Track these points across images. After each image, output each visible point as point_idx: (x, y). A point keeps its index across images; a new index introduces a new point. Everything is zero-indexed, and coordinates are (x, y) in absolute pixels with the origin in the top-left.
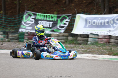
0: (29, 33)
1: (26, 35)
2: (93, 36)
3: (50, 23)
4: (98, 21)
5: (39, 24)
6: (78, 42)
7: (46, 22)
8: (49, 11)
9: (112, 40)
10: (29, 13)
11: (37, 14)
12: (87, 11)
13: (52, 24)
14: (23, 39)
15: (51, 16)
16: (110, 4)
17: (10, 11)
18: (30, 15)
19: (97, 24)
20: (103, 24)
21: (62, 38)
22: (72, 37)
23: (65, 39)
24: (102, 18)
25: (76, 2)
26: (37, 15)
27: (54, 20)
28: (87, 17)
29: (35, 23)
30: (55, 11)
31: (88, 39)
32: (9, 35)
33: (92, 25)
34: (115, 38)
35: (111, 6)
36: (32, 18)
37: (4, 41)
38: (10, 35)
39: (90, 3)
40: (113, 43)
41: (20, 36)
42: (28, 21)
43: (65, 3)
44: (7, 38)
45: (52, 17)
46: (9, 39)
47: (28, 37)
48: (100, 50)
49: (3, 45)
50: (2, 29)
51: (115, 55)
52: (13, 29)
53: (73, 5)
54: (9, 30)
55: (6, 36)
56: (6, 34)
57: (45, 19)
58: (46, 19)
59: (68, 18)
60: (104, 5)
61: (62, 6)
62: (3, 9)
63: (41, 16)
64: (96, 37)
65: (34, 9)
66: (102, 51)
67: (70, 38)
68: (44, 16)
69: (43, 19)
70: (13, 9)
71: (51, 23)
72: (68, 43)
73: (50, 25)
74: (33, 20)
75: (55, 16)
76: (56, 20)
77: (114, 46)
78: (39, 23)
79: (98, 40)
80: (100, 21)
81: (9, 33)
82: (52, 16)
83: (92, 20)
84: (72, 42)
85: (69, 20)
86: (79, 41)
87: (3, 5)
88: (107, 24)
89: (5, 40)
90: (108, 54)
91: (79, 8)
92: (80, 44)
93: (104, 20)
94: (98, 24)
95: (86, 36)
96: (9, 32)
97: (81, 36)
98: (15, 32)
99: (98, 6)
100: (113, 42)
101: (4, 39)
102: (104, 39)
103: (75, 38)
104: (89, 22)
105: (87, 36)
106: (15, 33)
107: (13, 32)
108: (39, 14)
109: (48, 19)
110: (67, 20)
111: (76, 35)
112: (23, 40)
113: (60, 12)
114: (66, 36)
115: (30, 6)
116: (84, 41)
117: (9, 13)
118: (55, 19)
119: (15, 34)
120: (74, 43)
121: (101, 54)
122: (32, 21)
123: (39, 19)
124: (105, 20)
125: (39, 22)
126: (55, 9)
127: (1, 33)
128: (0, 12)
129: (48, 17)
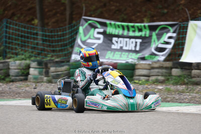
3: (136, 42)
5: (113, 44)
6: (194, 79)
8: (133, 17)
10: (90, 22)
13: (141, 43)
15: (138, 27)
17: (53, 20)
18: (92, 26)
21: (158, 72)
22: (182, 69)
23: (164, 74)
26: (109, 26)
27: (143, 35)
29: (104, 41)
30: (145, 16)
32: (49, 69)
36: (99, 33)
37: (39, 80)
38: (52, 69)
42: (90, 38)
44: (47, 74)
45: (140, 30)
46: (50, 78)
49: (36, 90)
50: (36, 57)
52: (58, 56)
54: (48, 58)
55: (44, 70)
56: (44, 67)
57: (126, 33)
58: (128, 33)
59: (172, 30)
61: (160, 6)
62: (38, 15)
63: (116, 28)
65: (102, 13)
67: (175, 72)
68: (123, 26)
69: (121, 33)
70: (58, 15)
72: (172, 82)
73: (135, 47)
74: (101, 36)
75: (145, 27)
76: (147, 35)
78: (114, 41)
81: (49, 65)
82: (140, 28)
84: (179, 81)
85: (174, 35)
86: (194, 77)
87: (38, 8)
89: (42, 78)
91: (195, 8)
92: (197, 84)
96: (50, 63)
97: (198, 66)
101: (40, 76)
103: (186, 72)
106: (63, 64)
107: (57, 62)
108: (110, 24)
109: (131, 34)
110: (170, 34)
111: (188, 66)
113: (155, 18)
114: (166, 68)
115: (94, 7)
117: (50, 24)
118: (146, 33)
119: (63, 66)
120: (184, 81)
122: (99, 39)
123: (113, 33)
125: (114, 39)
126: (146, 11)
127: (34, 64)
128: (33, 22)
129: (131, 29)
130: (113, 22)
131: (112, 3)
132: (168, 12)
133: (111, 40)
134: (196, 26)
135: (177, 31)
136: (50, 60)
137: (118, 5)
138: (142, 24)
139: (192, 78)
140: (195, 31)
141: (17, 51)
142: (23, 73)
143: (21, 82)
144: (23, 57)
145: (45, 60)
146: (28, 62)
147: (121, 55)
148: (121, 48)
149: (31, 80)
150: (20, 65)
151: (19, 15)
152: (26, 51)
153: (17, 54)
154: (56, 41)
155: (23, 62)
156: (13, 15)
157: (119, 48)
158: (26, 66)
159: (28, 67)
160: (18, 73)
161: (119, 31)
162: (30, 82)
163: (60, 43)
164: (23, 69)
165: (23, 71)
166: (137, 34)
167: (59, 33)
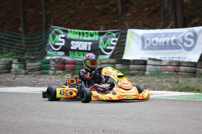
0: (57, 60)
1: (53, 63)
2: (154, 63)
3: (88, 45)
4: (161, 38)
5: (71, 46)
6: (131, 72)
7: (82, 42)
8: (93, 26)
9: (182, 68)
10: (56, 30)
11: (69, 30)
12: (150, 24)
13: (92, 45)
14: (48, 69)
15: (90, 33)
16: (185, 11)
17: (34, 27)
18: (58, 33)
19: (158, 44)
20: (168, 44)
22: (122, 64)
24: (167, 35)
25: (132, 10)
26: (69, 32)
27: (93, 39)
28: (144, 34)
29: (65, 44)
30: (101, 25)
31: (145, 68)
32: (26, 64)
33: (151, 45)
34: (186, 65)
35: (186, 16)
36: (62, 38)
37: (19, 73)
38: (29, 64)
39: (155, 12)
40: (183, 73)
41: (43, 65)
43: (117, 12)
44: (25, 68)
45: (92, 35)
46: (27, 71)
47: (54, 66)
48: (160, 84)
49: (15, 80)
50: (17, 55)
51: (181, 91)
52: (33, 55)
53: (128, 15)
54: (26, 57)
55: (23, 65)
56: (22, 63)
57: (81, 38)
58: (83, 38)
60: (176, 14)
62: (22, 24)
63: (74, 34)
64: (158, 63)
65: (69, 22)
66: (164, 84)
67: (118, 66)
68: (80, 33)
69: (77, 38)
70: (37, 24)
71: (90, 43)
73: (88, 48)
75: (96, 33)
76: (96, 39)
77: (185, 77)
78: (72, 44)
79: (161, 69)
80: (164, 39)
81: (26, 62)
83: (151, 38)
85: (117, 39)
86: (131, 70)
88: (173, 44)
89: (21, 71)
90: (171, 90)
91: (137, 19)
92: (133, 75)
93: (170, 37)
94: (160, 44)
95: (142, 63)
96: (27, 60)
97: (135, 62)
98: (36, 59)
99: (166, 16)
100: (183, 70)
101: (19, 70)
102: (169, 67)
103: (125, 67)
104: (148, 42)
105: (144, 63)
107: (32, 59)
108: (71, 31)
109: (85, 38)
111: (127, 62)
112: (47, 71)
113: (109, 26)
114: (112, 64)
115: (64, 18)
116: (140, 70)
117: (31, 30)
118: (96, 37)
119: (36, 62)
121: (161, 90)
122: (61, 42)
123: (72, 38)
124: (172, 37)
125: (72, 42)
126: (102, 21)
127: (15, 61)
128: (18, 29)
129: (86, 35)
130: (73, 30)
131: (77, 15)
132: (117, 22)
133: (70, 43)
134: (133, 33)
135: (119, 36)
136: (27, 58)
137: (81, 16)
138: (94, 31)
139: (130, 70)
140: (132, 36)
141: (3, 51)
142: (7, 67)
143: (5, 74)
144: (7, 55)
145: (23, 57)
146: (11, 59)
147: (78, 54)
148: (78, 48)
149: (13, 73)
150: (5, 61)
151: (8, 24)
152: (9, 51)
153: (2, 53)
154: (36, 43)
155: (7, 59)
156: (4, 24)
157: (76, 49)
158: (9, 62)
159: (11, 63)
160: (4, 67)
161: (76, 36)
162: (12, 74)
163: (39, 45)
164: (7, 64)
165: (7, 66)
166: (89, 38)
167: (38, 37)
